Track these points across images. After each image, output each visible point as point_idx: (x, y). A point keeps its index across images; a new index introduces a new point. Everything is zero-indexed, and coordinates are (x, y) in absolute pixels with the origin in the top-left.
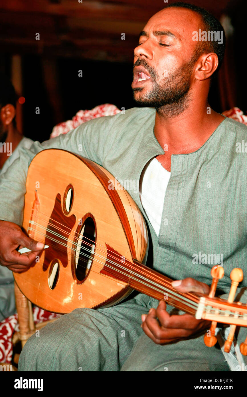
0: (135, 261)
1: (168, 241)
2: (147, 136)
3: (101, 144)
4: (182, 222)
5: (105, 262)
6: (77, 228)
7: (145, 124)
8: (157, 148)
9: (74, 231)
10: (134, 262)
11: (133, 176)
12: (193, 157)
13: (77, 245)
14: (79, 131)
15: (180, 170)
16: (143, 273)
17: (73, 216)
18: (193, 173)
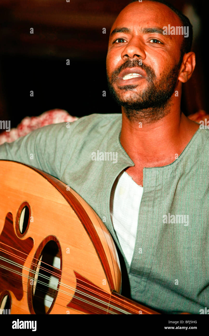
0: (114, 292)
1: (143, 266)
2: (112, 146)
3: (59, 155)
4: (159, 243)
5: (74, 293)
6: (35, 253)
7: (108, 133)
8: (126, 159)
9: (31, 256)
10: (112, 293)
11: (101, 192)
12: (168, 170)
13: (35, 273)
14: (30, 139)
15: (154, 185)
16: (125, 306)
17: (30, 240)
18: (169, 188)
